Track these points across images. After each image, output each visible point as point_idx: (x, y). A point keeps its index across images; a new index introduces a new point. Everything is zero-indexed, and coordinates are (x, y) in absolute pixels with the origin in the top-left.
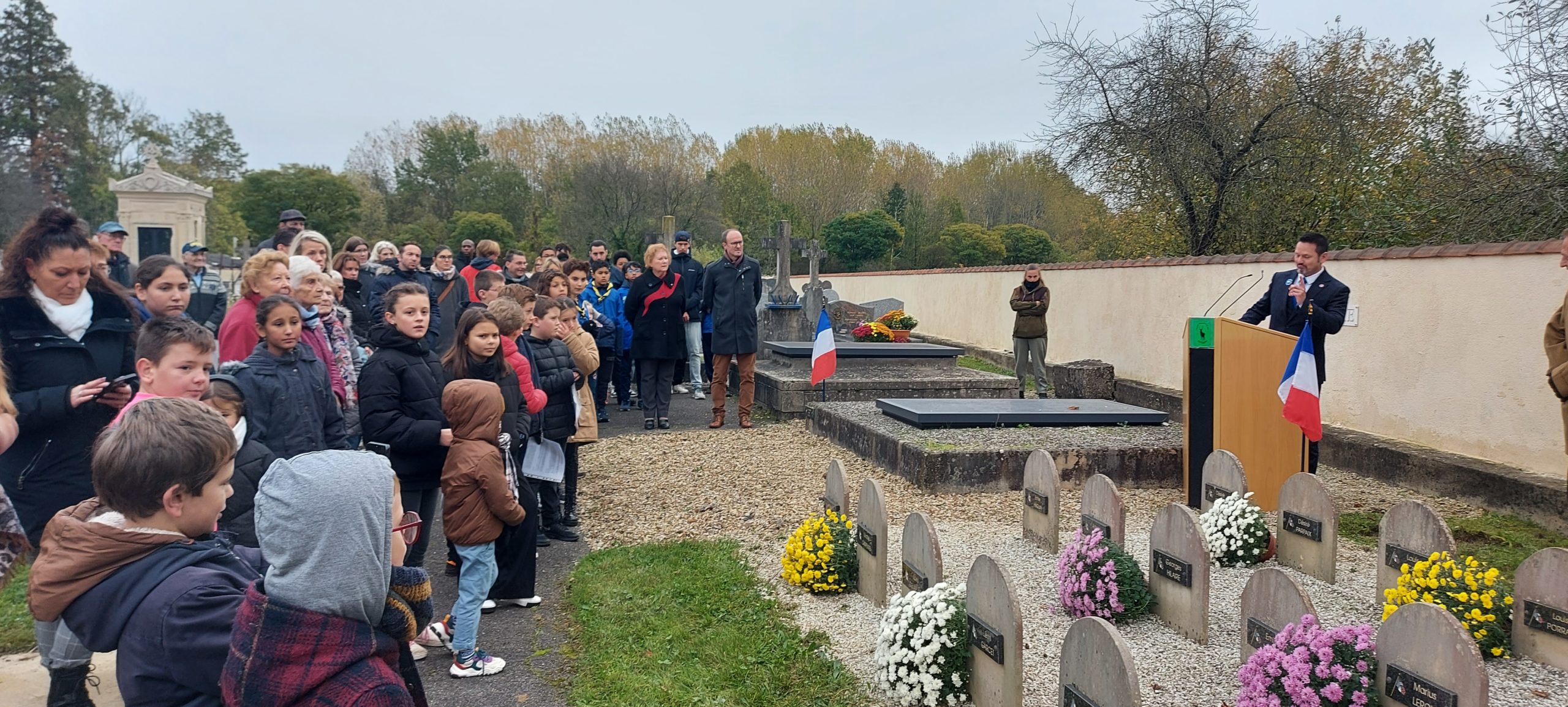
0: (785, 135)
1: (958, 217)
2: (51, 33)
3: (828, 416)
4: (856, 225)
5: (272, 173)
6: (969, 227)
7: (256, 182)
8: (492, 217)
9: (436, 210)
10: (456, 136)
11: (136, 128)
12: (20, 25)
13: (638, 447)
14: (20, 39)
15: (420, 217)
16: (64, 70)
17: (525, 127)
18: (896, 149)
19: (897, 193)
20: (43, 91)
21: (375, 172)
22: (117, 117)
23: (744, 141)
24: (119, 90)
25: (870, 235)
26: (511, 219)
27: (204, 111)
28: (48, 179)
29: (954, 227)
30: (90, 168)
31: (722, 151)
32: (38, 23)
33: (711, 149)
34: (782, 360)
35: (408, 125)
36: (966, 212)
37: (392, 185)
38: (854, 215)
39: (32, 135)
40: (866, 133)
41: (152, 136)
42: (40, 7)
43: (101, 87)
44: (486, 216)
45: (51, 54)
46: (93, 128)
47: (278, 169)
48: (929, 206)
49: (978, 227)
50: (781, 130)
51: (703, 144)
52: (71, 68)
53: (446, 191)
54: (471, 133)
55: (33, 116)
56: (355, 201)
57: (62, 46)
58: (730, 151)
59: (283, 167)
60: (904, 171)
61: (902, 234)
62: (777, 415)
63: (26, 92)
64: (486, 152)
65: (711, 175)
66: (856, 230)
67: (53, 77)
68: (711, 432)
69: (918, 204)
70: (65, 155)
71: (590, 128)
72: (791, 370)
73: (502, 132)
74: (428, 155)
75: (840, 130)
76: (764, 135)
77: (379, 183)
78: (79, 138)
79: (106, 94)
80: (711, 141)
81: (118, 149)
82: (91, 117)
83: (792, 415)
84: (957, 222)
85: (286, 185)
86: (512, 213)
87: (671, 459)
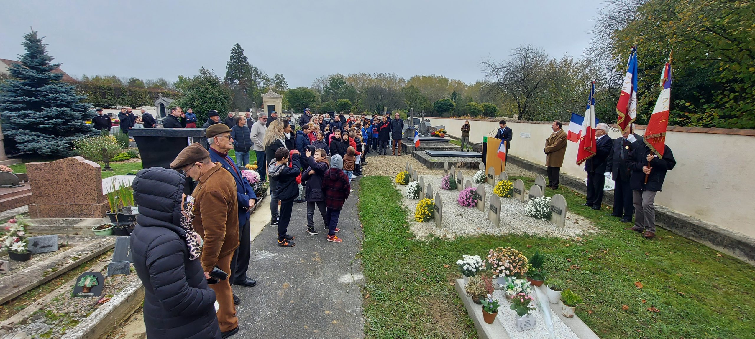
0: (424, 77)
1: (471, 100)
2: (243, 54)
3: (415, 154)
4: (441, 103)
5: (295, 90)
6: (474, 103)
7: (292, 92)
8: (347, 100)
9: (333, 98)
10: (338, 79)
11: (263, 78)
12: (236, 53)
13: (375, 159)
14: (236, 56)
15: (329, 100)
16: (246, 64)
17: (355, 76)
18: (454, 81)
19: (454, 94)
20: (241, 69)
21: (318, 88)
22: (259, 75)
23: (413, 79)
24: (259, 69)
25: (446, 105)
26: (351, 101)
27: (278, 74)
28: (243, 91)
29: (470, 103)
30: (253, 88)
31: (407, 82)
32: (240, 52)
33: (404, 81)
34: (409, 141)
35: (326, 76)
36: (473, 99)
37: (322, 92)
38: (441, 100)
39: (239, 80)
40: (447, 77)
41: (266, 80)
42: (240, 48)
43: (255, 68)
44: (345, 100)
45: (243, 60)
46: (253, 78)
47: (296, 88)
48: (463, 97)
49: (476, 104)
50: (423, 76)
51: (401, 80)
52: (248, 63)
53: (336, 93)
54: (342, 78)
55: (239, 75)
56: (314, 97)
57: (246, 57)
58: (409, 82)
59: (297, 88)
60: (456, 88)
61: (455, 105)
62: (406, 153)
63: (238, 69)
64: (345, 83)
65: (404, 88)
66: (442, 104)
67: (244, 65)
68: (391, 156)
69: (460, 97)
70: (247, 85)
71: (372, 76)
72: (410, 143)
73: (350, 77)
74: (331, 84)
75: (439, 76)
76: (418, 77)
77: (319, 91)
78: (250, 81)
79: (256, 70)
80: (404, 79)
81: (259, 83)
82: (253, 75)
83: (410, 153)
84: (471, 102)
85: (298, 93)
86: (352, 99)
87: (381, 161)
